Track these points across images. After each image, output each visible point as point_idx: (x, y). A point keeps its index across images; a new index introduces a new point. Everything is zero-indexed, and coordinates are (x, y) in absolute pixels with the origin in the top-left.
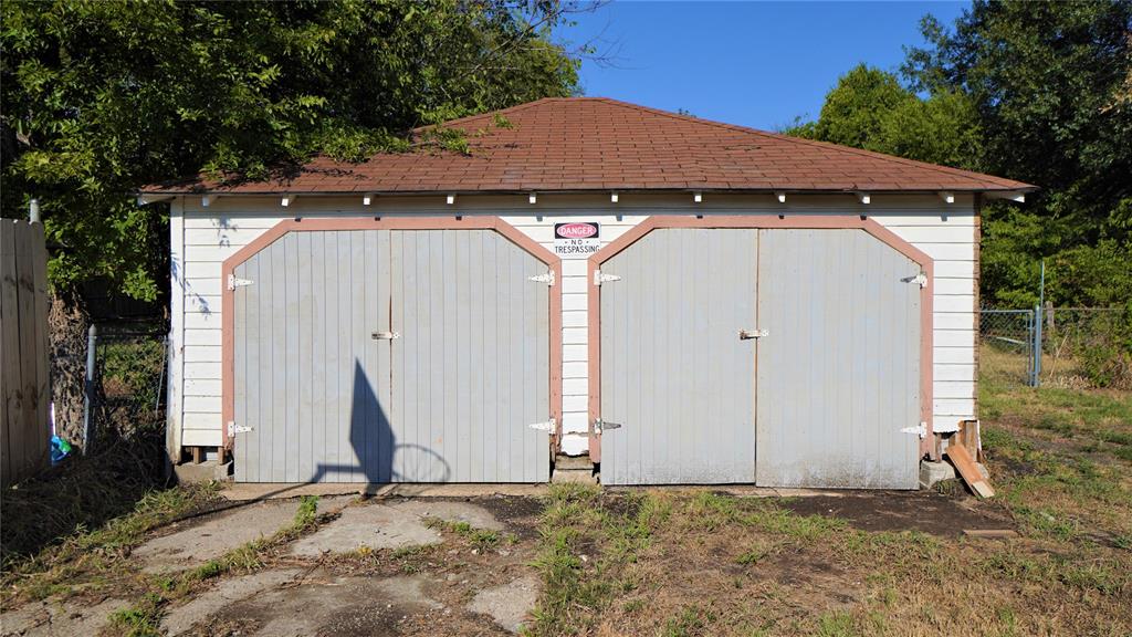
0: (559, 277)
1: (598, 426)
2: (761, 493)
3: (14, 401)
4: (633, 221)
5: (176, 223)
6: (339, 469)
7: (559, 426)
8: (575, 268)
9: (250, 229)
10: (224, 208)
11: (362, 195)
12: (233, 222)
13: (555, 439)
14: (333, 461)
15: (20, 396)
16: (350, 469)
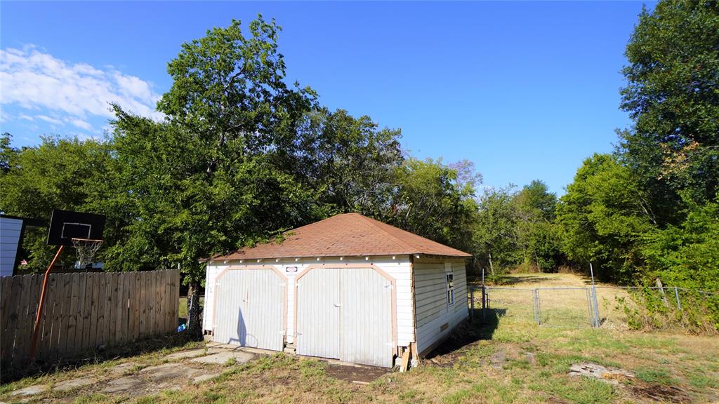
0: (287, 285)
1: (296, 334)
2: (341, 364)
3: (167, 314)
4: (306, 266)
5: (208, 267)
6: (235, 340)
7: (286, 333)
8: (291, 281)
9: (222, 268)
10: (217, 263)
11: (239, 260)
12: (218, 267)
13: (285, 338)
14: (234, 338)
15: (169, 313)
16: (237, 340)
